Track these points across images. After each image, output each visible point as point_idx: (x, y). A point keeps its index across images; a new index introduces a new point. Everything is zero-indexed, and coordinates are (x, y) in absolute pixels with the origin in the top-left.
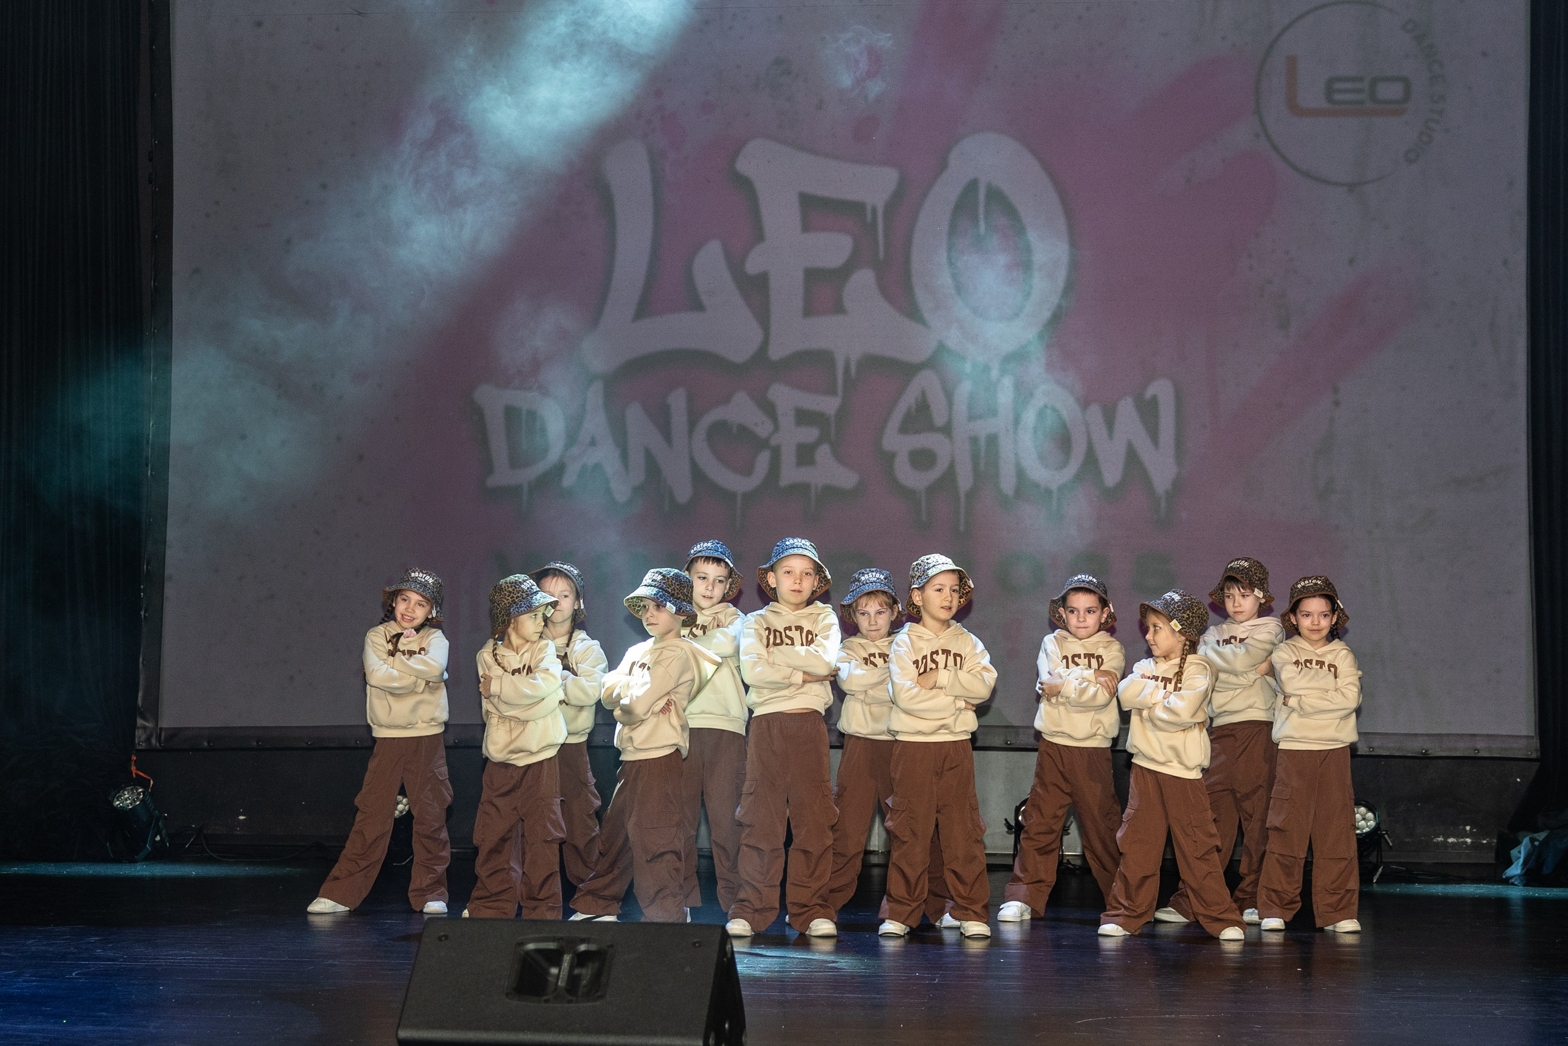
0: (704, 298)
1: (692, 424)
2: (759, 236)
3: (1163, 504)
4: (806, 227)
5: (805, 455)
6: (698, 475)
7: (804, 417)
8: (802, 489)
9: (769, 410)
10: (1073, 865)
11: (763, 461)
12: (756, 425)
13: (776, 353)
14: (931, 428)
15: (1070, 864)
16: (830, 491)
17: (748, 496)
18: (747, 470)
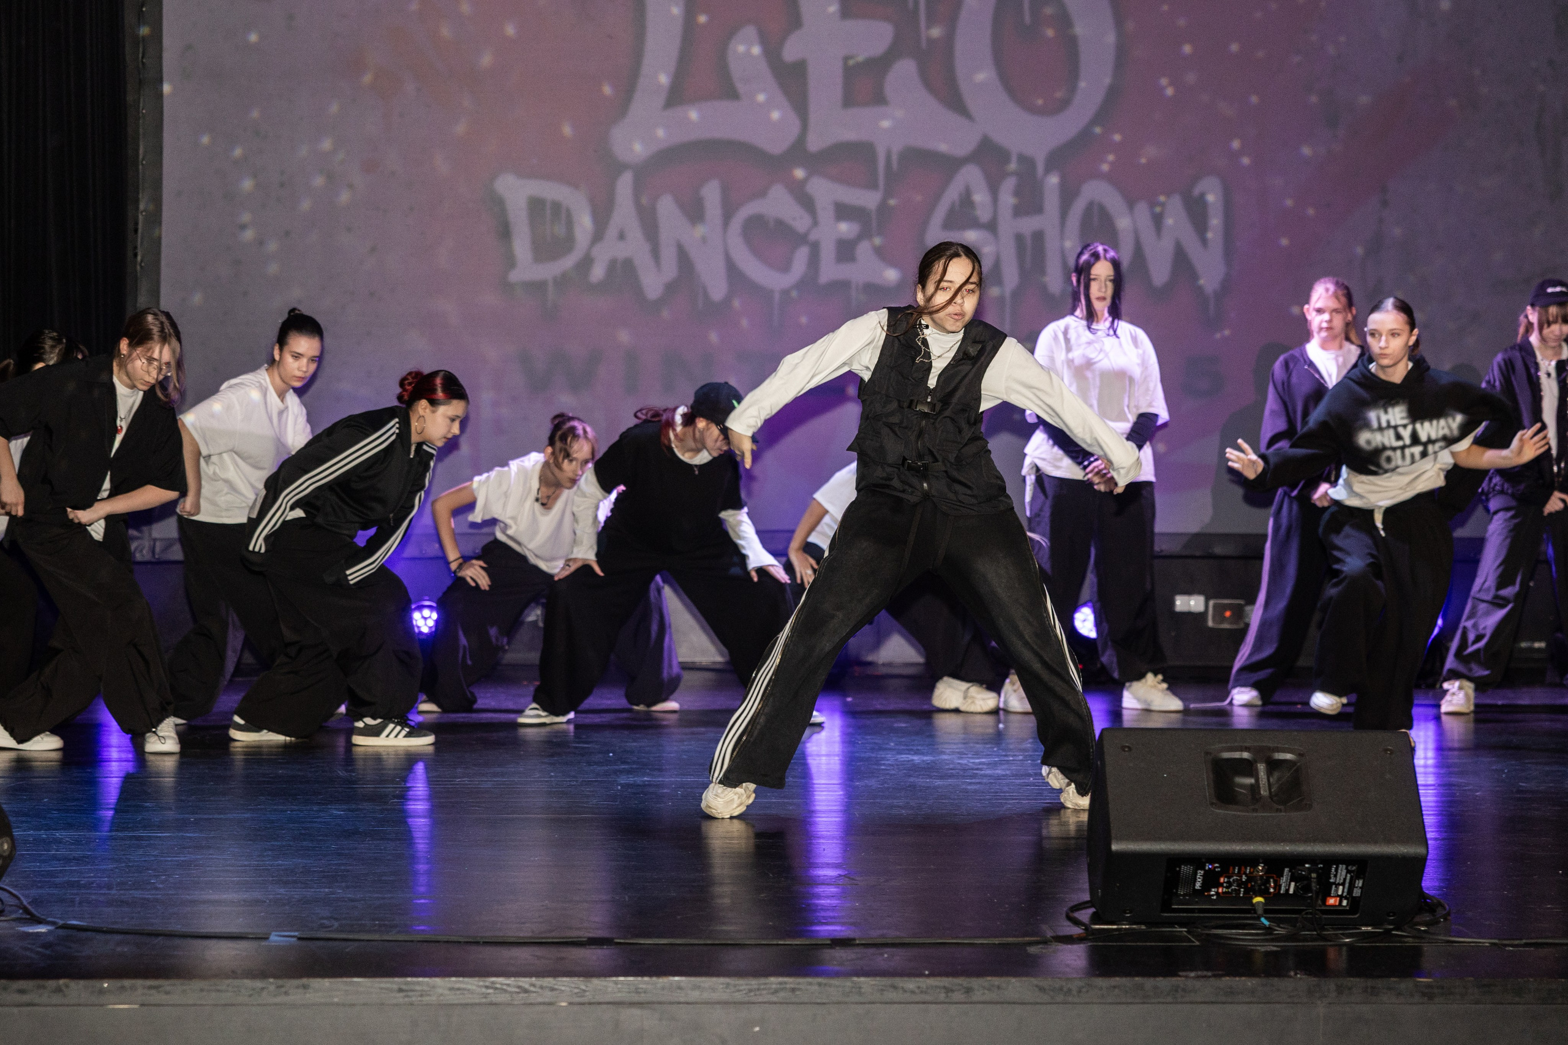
0: (740, 87)
1: (727, 217)
2: (795, 21)
3: (1212, 304)
4: (846, 14)
5: (846, 251)
6: (732, 270)
7: (843, 212)
8: (843, 285)
9: (807, 203)
11: (801, 256)
12: (794, 219)
13: (814, 143)
14: (974, 223)
16: (871, 287)
17: (785, 292)
18: (785, 267)
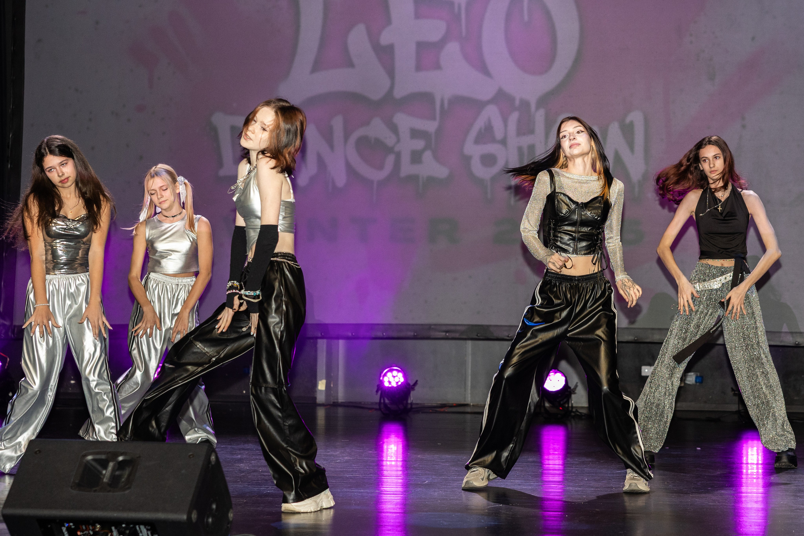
0: (354, 59)
1: (346, 137)
2: (388, 21)
3: (637, 190)
4: (417, 16)
5: (416, 157)
6: (350, 169)
7: (415, 133)
8: (413, 179)
9: (394, 129)
10: (580, 413)
11: (390, 161)
12: (386, 138)
13: (399, 93)
14: (493, 140)
15: (578, 412)
16: (431, 180)
17: (381, 183)
18: (381, 167)
